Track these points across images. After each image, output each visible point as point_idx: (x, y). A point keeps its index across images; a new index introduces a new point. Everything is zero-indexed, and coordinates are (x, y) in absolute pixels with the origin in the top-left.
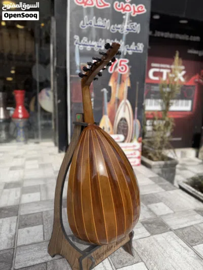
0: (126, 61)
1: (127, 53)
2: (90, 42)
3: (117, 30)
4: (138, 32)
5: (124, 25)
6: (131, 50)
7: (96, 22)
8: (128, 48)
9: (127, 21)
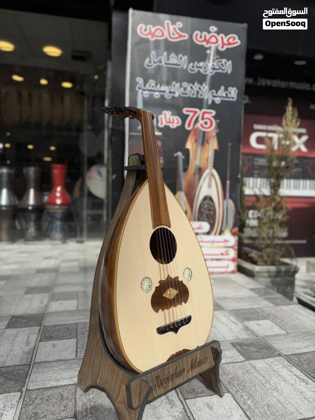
0: (211, 113)
1: (213, 101)
2: (159, 86)
3: (198, 69)
4: (229, 72)
5: (209, 62)
6: (220, 97)
7: (168, 59)
8: (215, 94)
9: (212, 57)
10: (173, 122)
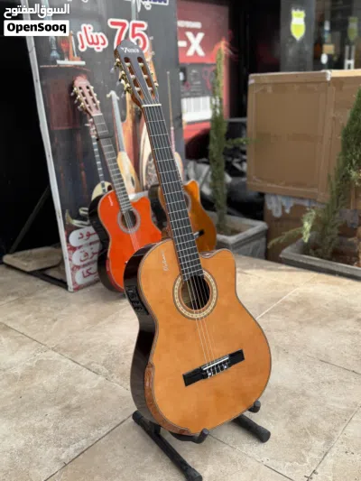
0: (142, 26)
1: (143, 7)
10: (98, 43)
